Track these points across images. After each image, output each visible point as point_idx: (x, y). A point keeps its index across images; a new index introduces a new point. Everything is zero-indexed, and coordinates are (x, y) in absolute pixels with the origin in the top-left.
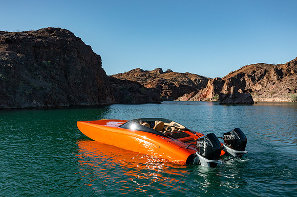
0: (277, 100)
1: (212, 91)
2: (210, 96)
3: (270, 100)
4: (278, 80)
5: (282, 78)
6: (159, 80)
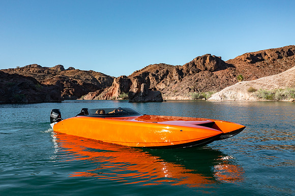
0: (180, 98)
2: (116, 94)
4: (179, 79)
5: (182, 77)
6: (60, 77)
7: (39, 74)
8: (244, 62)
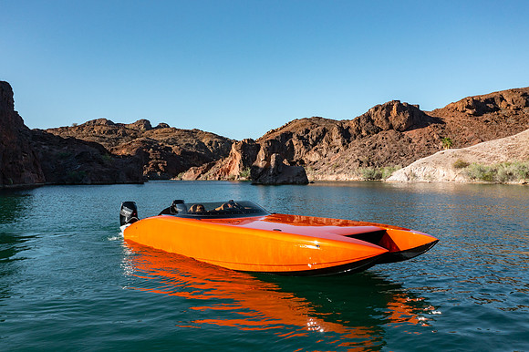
0: (343, 177)
1: (238, 163)
2: (235, 171)
3: (332, 178)
5: (349, 142)
6: (142, 141)
7: (110, 136)
8: (462, 114)
